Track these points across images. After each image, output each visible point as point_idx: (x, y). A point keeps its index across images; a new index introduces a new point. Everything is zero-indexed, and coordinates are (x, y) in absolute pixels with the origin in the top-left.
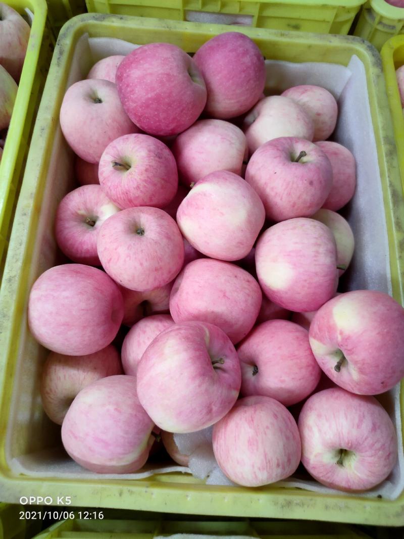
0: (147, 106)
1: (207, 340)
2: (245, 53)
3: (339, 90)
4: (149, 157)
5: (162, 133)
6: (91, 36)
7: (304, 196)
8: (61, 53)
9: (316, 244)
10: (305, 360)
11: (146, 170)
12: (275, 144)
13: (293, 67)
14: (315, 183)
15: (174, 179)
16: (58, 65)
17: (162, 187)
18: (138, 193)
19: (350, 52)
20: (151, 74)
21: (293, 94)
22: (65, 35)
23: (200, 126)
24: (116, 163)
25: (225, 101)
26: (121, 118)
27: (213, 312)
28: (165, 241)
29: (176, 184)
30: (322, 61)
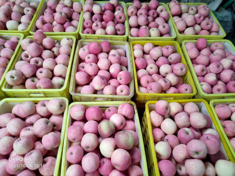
0: (92, 50)
4: (93, 56)
5: (95, 54)
7: (116, 60)
12: (112, 55)
13: (116, 46)
17: (95, 60)
18: (91, 61)
22: (79, 42)
23: (101, 53)
24: (88, 58)
26: (88, 52)
28: (95, 66)
30: (121, 45)
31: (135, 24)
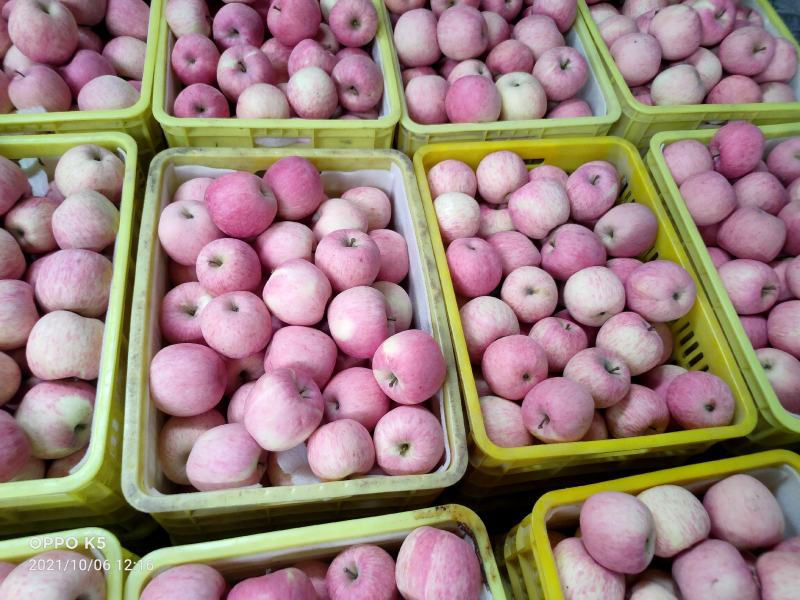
0: (232, 218)
1: (294, 377)
2: (303, 171)
3: (389, 189)
4: (236, 253)
5: (244, 236)
6: (176, 165)
7: (358, 270)
8: (154, 181)
9: (368, 302)
10: (372, 390)
11: (236, 264)
12: (333, 235)
13: (348, 174)
14: (364, 260)
15: (258, 268)
16: (153, 190)
17: (250, 276)
18: (230, 282)
19: (389, 161)
20: (233, 195)
21: (350, 195)
22: (155, 167)
23: (275, 226)
24: (211, 262)
25: (293, 206)
26: (211, 228)
27: (298, 362)
28: (255, 314)
29: (260, 273)
30: (369, 168)
31: (427, 51)
